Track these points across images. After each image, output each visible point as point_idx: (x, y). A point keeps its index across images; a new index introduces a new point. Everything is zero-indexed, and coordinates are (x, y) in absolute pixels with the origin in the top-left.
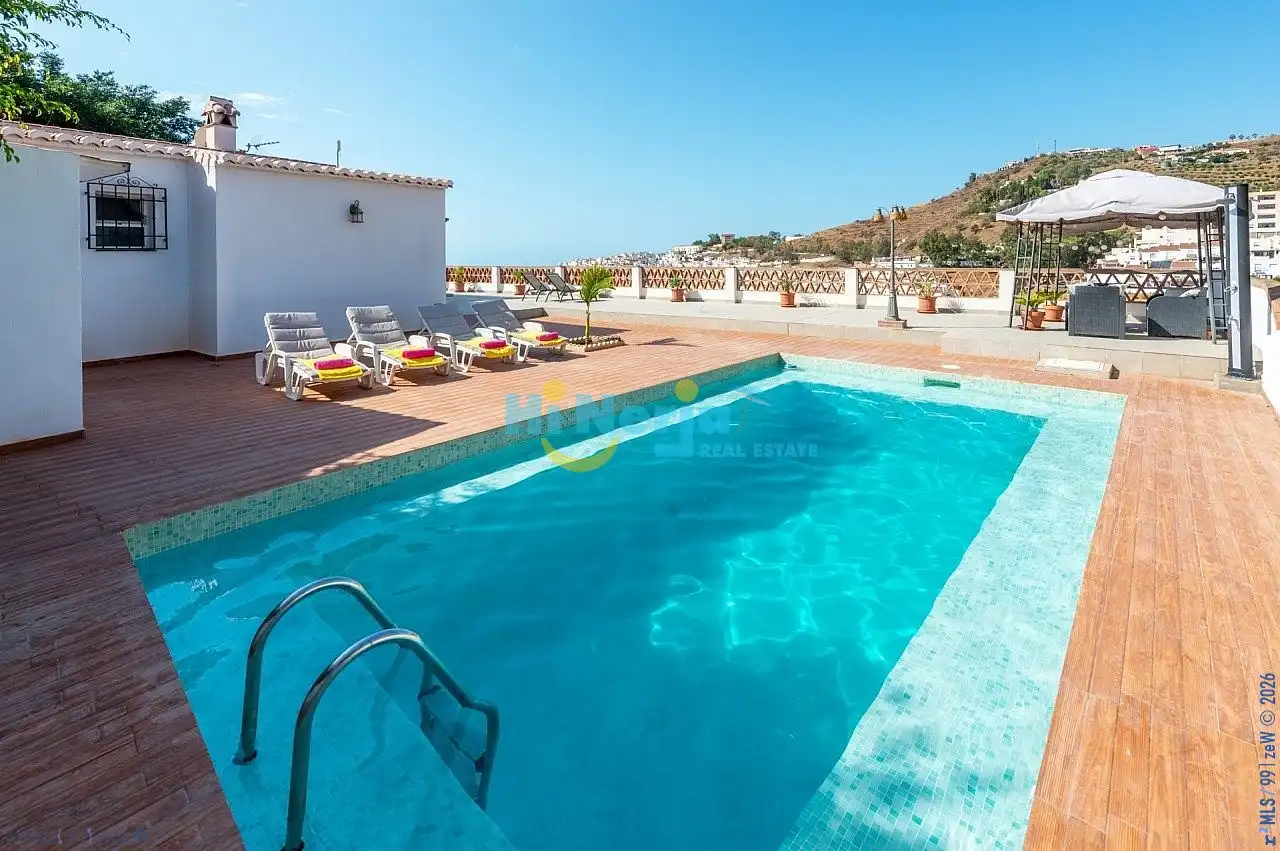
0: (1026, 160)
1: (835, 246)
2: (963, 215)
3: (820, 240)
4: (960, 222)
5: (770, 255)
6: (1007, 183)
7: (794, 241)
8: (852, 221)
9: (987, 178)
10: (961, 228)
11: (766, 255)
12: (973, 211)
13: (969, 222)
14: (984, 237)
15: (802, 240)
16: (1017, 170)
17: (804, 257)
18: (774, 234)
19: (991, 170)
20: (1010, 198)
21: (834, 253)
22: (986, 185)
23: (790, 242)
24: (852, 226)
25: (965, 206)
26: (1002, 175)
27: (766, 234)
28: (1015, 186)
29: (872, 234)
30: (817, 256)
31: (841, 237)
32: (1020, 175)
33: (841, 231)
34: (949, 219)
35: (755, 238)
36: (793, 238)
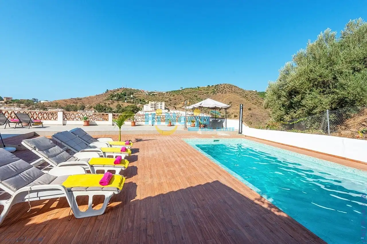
0: (120, 88)
1: (63, 106)
2: (106, 100)
3: (57, 103)
4: (105, 102)
5: (33, 107)
6: (116, 93)
7: (45, 103)
8: (70, 98)
9: (111, 91)
10: (105, 104)
11: (31, 107)
12: (108, 99)
13: (107, 102)
14: (111, 106)
15: (49, 103)
16: (118, 91)
17: (50, 109)
18: (35, 99)
19: (112, 89)
20: (117, 97)
21: (63, 108)
22: (111, 93)
23: (43, 103)
24: (70, 100)
25: (106, 98)
26: (114, 91)
27: (31, 99)
28: (118, 94)
29: (77, 103)
30: (55, 109)
31: (65, 103)
32: (118, 92)
33: (66, 101)
34: (101, 101)
35: (25, 100)
36: (44, 102)
